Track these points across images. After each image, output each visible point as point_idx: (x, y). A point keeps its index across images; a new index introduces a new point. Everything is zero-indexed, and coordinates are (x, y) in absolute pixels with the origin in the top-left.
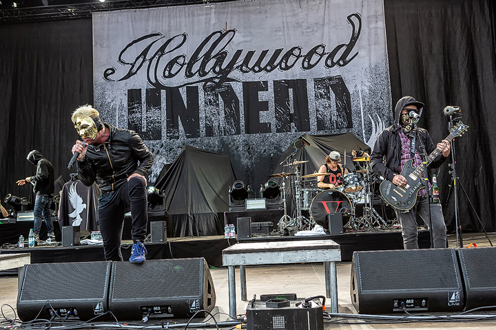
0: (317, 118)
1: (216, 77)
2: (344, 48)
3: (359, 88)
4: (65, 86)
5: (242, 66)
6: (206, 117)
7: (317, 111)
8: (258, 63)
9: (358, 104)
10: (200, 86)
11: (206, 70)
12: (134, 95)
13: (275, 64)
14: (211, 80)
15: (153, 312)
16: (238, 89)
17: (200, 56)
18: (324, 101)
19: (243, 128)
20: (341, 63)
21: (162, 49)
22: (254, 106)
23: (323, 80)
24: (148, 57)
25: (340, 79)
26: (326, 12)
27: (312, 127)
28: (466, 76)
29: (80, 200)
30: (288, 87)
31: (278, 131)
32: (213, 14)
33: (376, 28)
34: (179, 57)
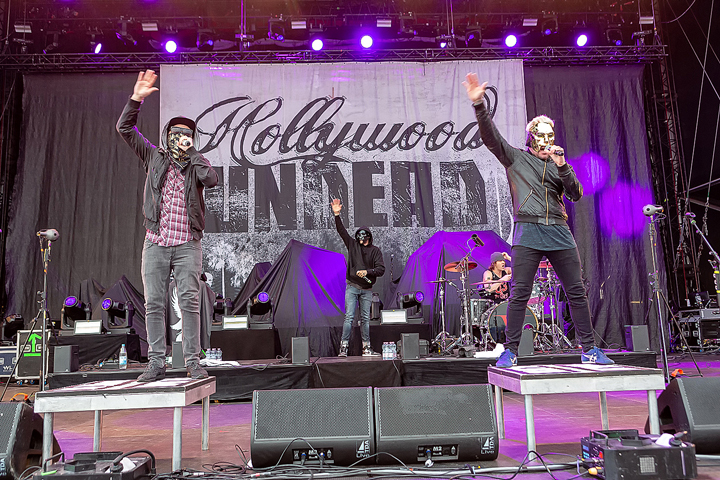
0: (443, 211)
1: (319, 155)
3: (495, 175)
4: (119, 157)
5: (352, 142)
6: (305, 204)
7: (444, 202)
8: (372, 139)
9: (493, 194)
11: (307, 145)
13: (394, 141)
14: (313, 157)
16: (346, 171)
17: (299, 126)
18: (452, 191)
19: (351, 221)
20: (473, 144)
21: (251, 118)
22: (366, 191)
23: (450, 165)
24: (233, 126)
25: (471, 164)
26: (456, 83)
27: (437, 222)
28: (617, 168)
30: (409, 171)
31: (396, 224)
32: (316, 77)
33: (515, 105)
34: (272, 127)
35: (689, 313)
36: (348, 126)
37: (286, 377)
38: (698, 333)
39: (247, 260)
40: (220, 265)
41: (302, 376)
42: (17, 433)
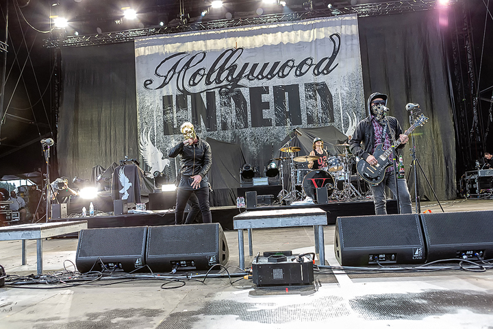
0: (307, 114)
1: (229, 85)
2: (327, 61)
3: (339, 91)
5: (248, 75)
6: (222, 115)
7: (307, 108)
8: (261, 73)
9: (338, 103)
11: (221, 79)
12: (167, 100)
13: (275, 73)
14: (225, 86)
15: (180, 265)
16: (246, 93)
17: (216, 68)
18: (312, 101)
19: (250, 123)
20: (325, 72)
21: (187, 65)
22: (258, 106)
23: (311, 84)
24: (177, 71)
25: (324, 85)
27: (303, 121)
29: (127, 180)
30: (285, 91)
31: (277, 125)
32: (226, 36)
33: (352, 44)
34: (200, 70)
35: (472, 173)
36: (246, 65)
38: (477, 185)
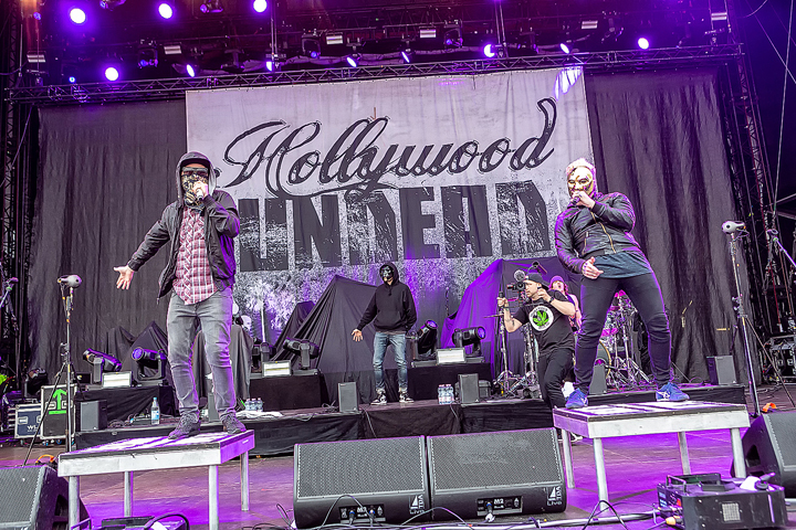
0: (502, 237)
1: (362, 183)
2: (535, 143)
3: (557, 196)
4: (145, 193)
5: (397, 166)
6: (350, 238)
7: (502, 228)
8: (420, 163)
10: (341, 195)
11: (349, 173)
12: (247, 208)
13: (444, 163)
14: (354, 186)
15: (495, 507)
16: (393, 198)
17: (339, 153)
18: (510, 215)
19: (401, 253)
20: (532, 163)
21: (285, 145)
22: (416, 222)
23: (510, 185)
24: (266, 154)
25: (530, 184)
26: (510, 95)
27: (494, 250)
28: (690, 184)
30: (462, 196)
31: (449, 256)
32: (356, 97)
33: (576, 118)
34: (310, 154)
35: (782, 340)
37: (333, 427)
38: (793, 361)
39: (288, 300)
40: (259, 307)
41: (351, 426)
42: (41, 499)
